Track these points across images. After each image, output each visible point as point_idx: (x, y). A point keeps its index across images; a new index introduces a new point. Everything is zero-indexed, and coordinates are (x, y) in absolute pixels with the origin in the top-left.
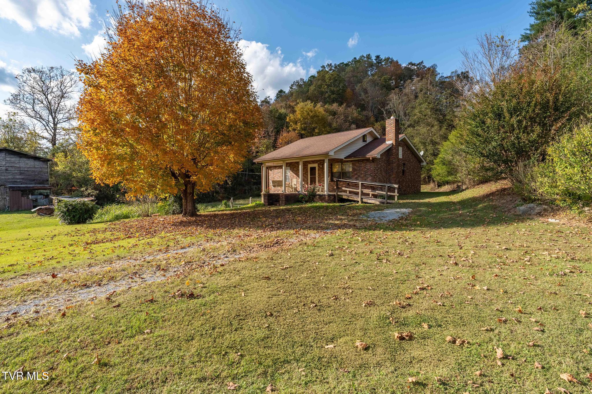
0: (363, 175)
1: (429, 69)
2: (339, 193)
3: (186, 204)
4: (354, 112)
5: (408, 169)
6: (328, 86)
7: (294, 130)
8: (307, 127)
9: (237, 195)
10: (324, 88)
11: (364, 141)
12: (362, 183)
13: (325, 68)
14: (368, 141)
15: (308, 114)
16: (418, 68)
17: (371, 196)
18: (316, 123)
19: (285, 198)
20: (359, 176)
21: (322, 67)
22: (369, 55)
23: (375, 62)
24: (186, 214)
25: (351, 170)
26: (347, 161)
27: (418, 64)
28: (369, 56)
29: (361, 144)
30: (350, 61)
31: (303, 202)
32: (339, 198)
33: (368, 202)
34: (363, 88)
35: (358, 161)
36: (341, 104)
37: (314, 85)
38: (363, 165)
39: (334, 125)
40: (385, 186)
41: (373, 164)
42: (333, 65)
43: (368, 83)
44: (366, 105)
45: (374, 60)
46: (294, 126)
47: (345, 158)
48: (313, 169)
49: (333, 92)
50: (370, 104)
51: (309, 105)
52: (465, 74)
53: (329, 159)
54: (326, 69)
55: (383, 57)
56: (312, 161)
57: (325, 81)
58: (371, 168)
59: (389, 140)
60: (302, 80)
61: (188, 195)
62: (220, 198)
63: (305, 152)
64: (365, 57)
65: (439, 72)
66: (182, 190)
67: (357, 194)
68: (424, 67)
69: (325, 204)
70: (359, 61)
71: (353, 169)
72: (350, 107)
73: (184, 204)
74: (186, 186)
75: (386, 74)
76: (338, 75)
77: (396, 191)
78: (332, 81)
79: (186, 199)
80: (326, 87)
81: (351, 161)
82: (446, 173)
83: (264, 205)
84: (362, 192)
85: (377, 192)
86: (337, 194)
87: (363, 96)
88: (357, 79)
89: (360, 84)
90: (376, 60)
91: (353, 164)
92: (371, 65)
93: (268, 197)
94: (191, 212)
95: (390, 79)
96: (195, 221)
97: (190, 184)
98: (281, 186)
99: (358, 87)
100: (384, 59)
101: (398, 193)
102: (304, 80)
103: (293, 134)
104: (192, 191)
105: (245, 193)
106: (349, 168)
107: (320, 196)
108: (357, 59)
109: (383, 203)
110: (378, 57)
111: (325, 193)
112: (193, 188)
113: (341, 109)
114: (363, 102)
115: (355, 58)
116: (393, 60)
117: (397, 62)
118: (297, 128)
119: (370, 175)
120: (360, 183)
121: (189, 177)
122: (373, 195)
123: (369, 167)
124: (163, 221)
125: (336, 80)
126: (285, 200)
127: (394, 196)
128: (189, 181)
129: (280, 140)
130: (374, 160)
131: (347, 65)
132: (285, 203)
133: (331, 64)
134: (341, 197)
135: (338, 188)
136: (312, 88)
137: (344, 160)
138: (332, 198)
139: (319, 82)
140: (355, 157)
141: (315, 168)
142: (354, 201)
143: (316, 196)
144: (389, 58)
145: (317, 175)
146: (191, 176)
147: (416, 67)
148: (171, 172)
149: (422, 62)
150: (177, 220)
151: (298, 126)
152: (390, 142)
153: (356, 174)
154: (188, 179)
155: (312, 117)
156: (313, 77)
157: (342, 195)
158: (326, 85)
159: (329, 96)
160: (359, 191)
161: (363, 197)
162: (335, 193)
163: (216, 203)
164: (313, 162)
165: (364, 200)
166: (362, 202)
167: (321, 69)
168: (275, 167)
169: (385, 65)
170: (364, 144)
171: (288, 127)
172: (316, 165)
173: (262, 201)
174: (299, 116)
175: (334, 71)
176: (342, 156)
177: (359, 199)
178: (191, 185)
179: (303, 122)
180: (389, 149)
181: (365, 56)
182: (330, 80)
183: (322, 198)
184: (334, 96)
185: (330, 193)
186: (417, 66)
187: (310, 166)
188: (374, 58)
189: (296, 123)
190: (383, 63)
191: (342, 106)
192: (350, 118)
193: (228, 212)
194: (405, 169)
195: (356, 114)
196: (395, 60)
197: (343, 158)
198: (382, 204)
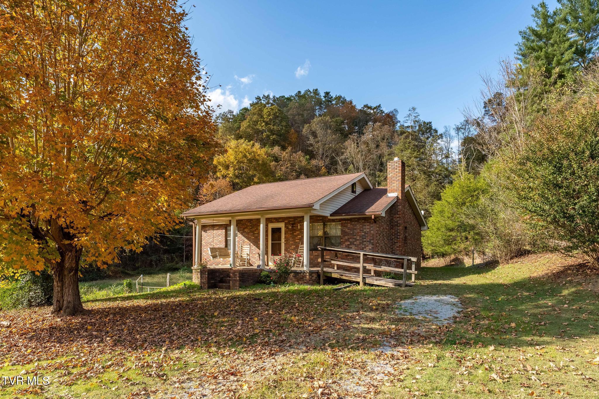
0: (358, 242)
1: (388, 115)
2: (325, 269)
3: (62, 290)
4: (301, 159)
5: (409, 235)
6: (267, 124)
7: (224, 177)
8: (242, 174)
9: (138, 268)
10: (261, 126)
11: (353, 192)
12: (364, 255)
13: (261, 100)
14: (358, 193)
15: (245, 156)
16: (375, 112)
17: (372, 274)
18: (255, 169)
19: (239, 277)
20: (352, 243)
21: (257, 99)
22: (317, 90)
23: (324, 99)
24: (61, 309)
25: (339, 233)
26: (333, 221)
27: (375, 108)
28: (316, 92)
29: (349, 196)
30: (293, 95)
31: (269, 284)
32: (326, 276)
33: (374, 283)
34: (311, 130)
35: (351, 220)
36: (284, 148)
37: (247, 121)
38: (358, 226)
39: (278, 174)
40: (403, 259)
41: (375, 226)
42: (271, 97)
43: (318, 124)
44: (315, 152)
45: (322, 97)
46: (224, 172)
47: (331, 215)
48: (276, 232)
49: (272, 132)
50: (321, 152)
51: (244, 145)
52: (427, 124)
53: (310, 216)
54: (262, 102)
55: (333, 95)
56: (275, 218)
57: (262, 117)
58: (372, 232)
59: (393, 191)
60: (231, 112)
61: (66, 273)
62: (110, 273)
63: (271, 204)
64: (311, 93)
65: (399, 119)
66: (54, 262)
67: (357, 270)
68: (382, 112)
69: (307, 287)
70: (304, 96)
71: (343, 232)
72: (296, 152)
73: (56, 289)
74: (62, 255)
75: (338, 116)
76: (279, 110)
77: (413, 266)
78: (271, 117)
79: (61, 280)
80: (263, 124)
81: (340, 220)
82: (442, 242)
83: (201, 288)
84: (364, 268)
85: (384, 268)
86: (322, 270)
87: (312, 140)
88: (302, 118)
89: (308, 125)
90: (325, 97)
91: (342, 225)
92: (319, 103)
93: (208, 274)
94: (71, 305)
95: (342, 122)
96: (83, 326)
97: (71, 251)
98: (227, 255)
99: (305, 130)
100: (334, 97)
101: (415, 270)
102: (233, 112)
103: (223, 183)
104: (74, 266)
105: (151, 265)
106: (335, 230)
107: (296, 273)
108: (302, 94)
109: (400, 285)
110: (327, 94)
111: (305, 269)
112: (77, 259)
113: (284, 155)
114: (311, 148)
115: (299, 92)
116: (345, 100)
117: (351, 102)
118: (229, 174)
119: (370, 242)
120: (362, 253)
121: (71, 237)
122: (375, 272)
123: (368, 230)
124: (8, 327)
125: (278, 117)
126: (240, 280)
127: (411, 274)
128: (70, 245)
129: (205, 190)
130: (377, 219)
131: (289, 99)
132: (240, 284)
133: (268, 96)
134: (329, 275)
135: (324, 261)
136: (244, 124)
137: (329, 218)
138: (315, 276)
139: (255, 118)
140: (347, 214)
141: (279, 230)
142: (351, 282)
143: (291, 273)
144: (340, 97)
145: (283, 240)
146: (74, 236)
147: (372, 111)
148: (32, 227)
149: (379, 106)
150: (39, 325)
151: (231, 172)
152: (393, 194)
153: (347, 240)
154: (67, 242)
155: (250, 161)
156: (246, 109)
157: (331, 273)
158: (264, 122)
159: (268, 136)
160: (360, 265)
161: (366, 275)
162: (319, 269)
163: (104, 281)
164: (277, 220)
165: (368, 281)
166: (365, 284)
167: (255, 101)
168: (213, 227)
169: (336, 104)
170: (352, 196)
171: (215, 173)
172: (282, 225)
173: (196, 280)
174: (232, 158)
175: (272, 105)
176: (327, 213)
177: (360, 280)
178: (74, 253)
179: (237, 167)
180: (393, 205)
181: (312, 91)
182: (269, 115)
183: (299, 277)
184: (274, 136)
185: (312, 269)
186: (373, 109)
187: (271, 226)
188: (322, 94)
189: (227, 167)
190: (334, 102)
191: (287, 151)
192: (297, 166)
193: (142, 303)
194: (407, 234)
195: (304, 163)
196: (348, 99)
197: (328, 215)
198: (397, 287)
